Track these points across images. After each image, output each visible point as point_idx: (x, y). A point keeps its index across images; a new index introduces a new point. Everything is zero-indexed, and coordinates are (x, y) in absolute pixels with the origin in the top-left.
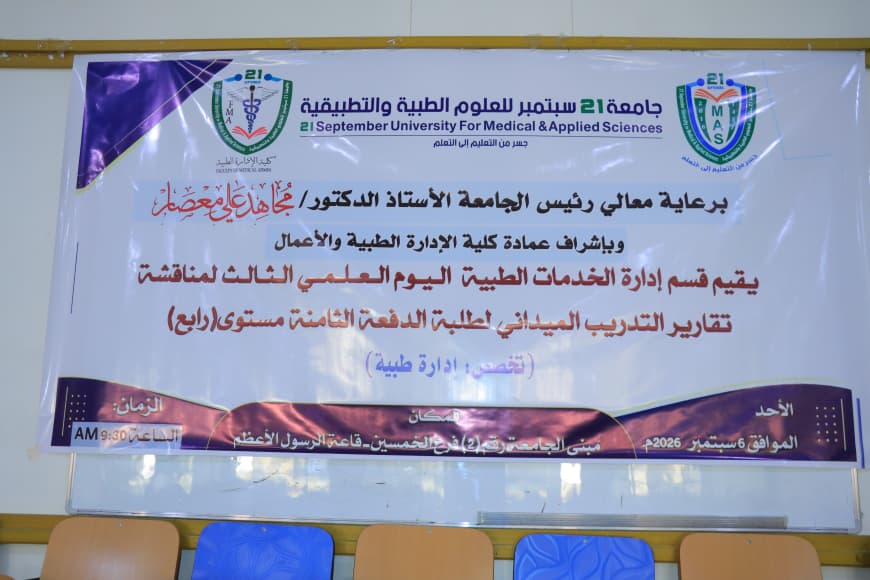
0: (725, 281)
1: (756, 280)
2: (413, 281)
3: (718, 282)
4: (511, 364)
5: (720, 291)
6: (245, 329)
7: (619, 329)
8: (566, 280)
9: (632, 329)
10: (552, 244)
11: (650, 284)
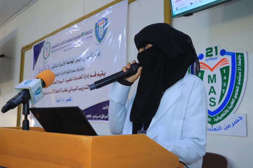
0: (100, 74)
1: (105, 73)
2: (60, 82)
3: (98, 75)
4: (70, 99)
5: (99, 77)
6: (46, 95)
7: (83, 89)
8: (77, 79)
9: (85, 89)
10: (76, 71)
11: (88, 77)
